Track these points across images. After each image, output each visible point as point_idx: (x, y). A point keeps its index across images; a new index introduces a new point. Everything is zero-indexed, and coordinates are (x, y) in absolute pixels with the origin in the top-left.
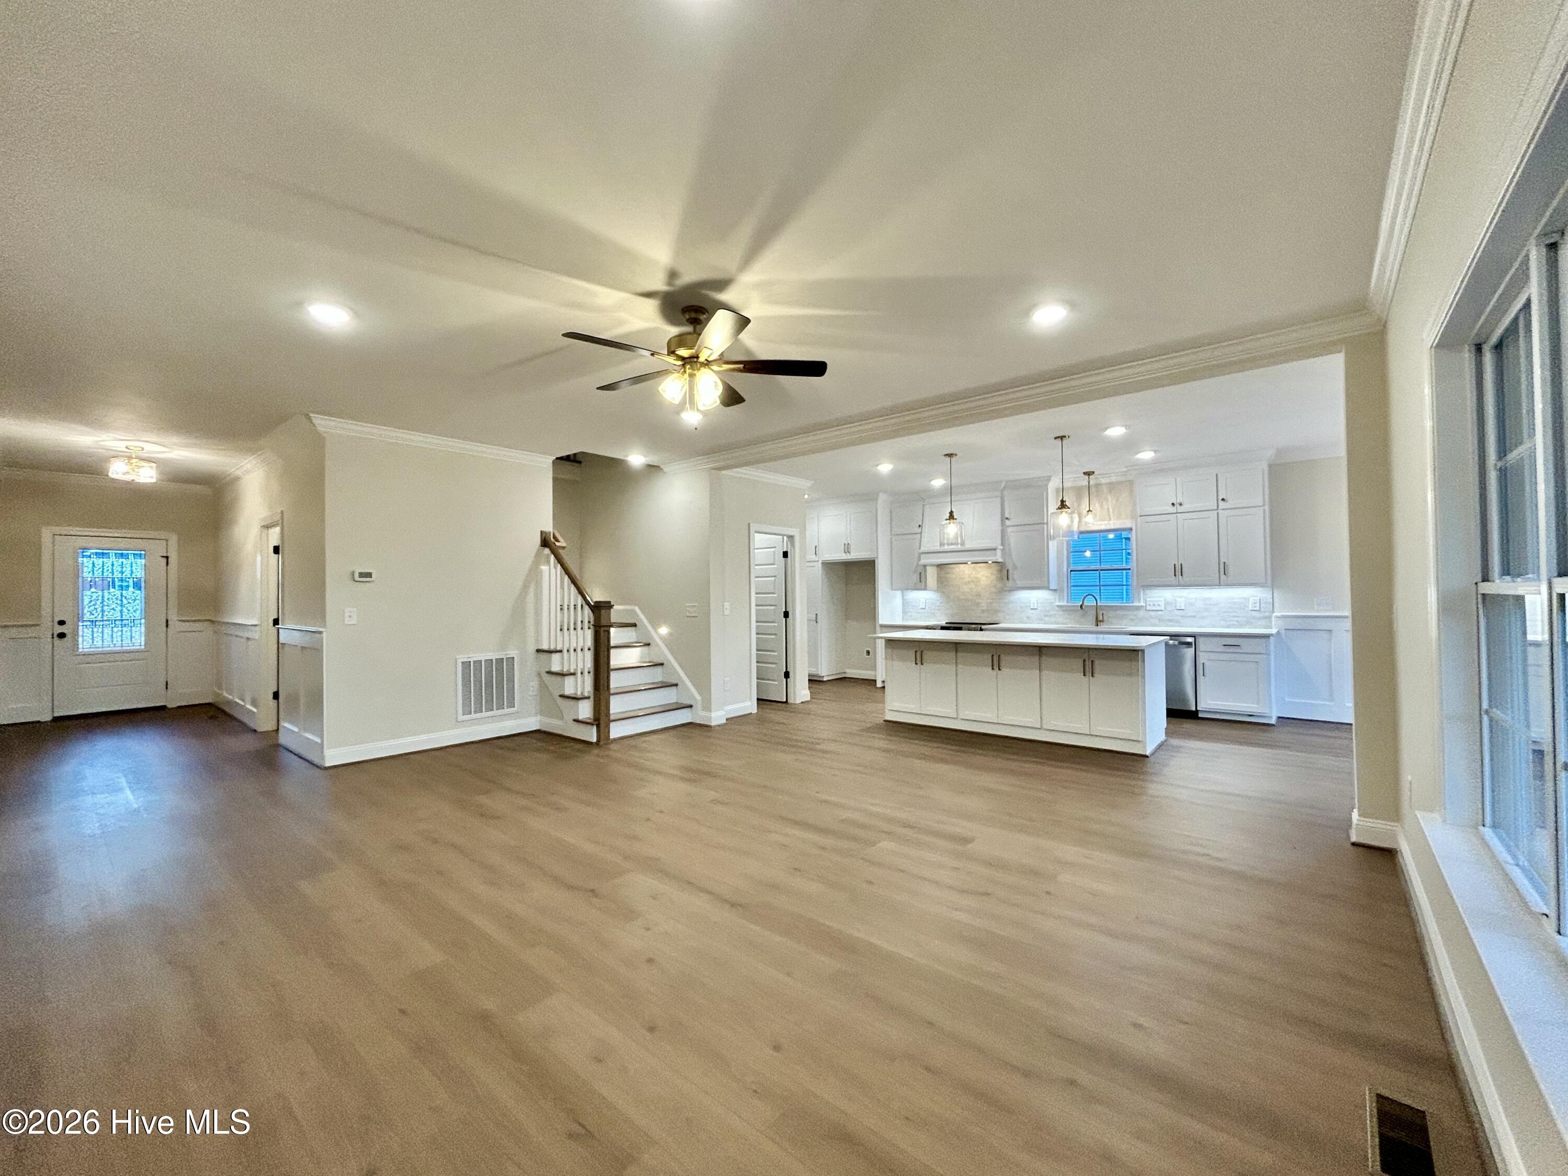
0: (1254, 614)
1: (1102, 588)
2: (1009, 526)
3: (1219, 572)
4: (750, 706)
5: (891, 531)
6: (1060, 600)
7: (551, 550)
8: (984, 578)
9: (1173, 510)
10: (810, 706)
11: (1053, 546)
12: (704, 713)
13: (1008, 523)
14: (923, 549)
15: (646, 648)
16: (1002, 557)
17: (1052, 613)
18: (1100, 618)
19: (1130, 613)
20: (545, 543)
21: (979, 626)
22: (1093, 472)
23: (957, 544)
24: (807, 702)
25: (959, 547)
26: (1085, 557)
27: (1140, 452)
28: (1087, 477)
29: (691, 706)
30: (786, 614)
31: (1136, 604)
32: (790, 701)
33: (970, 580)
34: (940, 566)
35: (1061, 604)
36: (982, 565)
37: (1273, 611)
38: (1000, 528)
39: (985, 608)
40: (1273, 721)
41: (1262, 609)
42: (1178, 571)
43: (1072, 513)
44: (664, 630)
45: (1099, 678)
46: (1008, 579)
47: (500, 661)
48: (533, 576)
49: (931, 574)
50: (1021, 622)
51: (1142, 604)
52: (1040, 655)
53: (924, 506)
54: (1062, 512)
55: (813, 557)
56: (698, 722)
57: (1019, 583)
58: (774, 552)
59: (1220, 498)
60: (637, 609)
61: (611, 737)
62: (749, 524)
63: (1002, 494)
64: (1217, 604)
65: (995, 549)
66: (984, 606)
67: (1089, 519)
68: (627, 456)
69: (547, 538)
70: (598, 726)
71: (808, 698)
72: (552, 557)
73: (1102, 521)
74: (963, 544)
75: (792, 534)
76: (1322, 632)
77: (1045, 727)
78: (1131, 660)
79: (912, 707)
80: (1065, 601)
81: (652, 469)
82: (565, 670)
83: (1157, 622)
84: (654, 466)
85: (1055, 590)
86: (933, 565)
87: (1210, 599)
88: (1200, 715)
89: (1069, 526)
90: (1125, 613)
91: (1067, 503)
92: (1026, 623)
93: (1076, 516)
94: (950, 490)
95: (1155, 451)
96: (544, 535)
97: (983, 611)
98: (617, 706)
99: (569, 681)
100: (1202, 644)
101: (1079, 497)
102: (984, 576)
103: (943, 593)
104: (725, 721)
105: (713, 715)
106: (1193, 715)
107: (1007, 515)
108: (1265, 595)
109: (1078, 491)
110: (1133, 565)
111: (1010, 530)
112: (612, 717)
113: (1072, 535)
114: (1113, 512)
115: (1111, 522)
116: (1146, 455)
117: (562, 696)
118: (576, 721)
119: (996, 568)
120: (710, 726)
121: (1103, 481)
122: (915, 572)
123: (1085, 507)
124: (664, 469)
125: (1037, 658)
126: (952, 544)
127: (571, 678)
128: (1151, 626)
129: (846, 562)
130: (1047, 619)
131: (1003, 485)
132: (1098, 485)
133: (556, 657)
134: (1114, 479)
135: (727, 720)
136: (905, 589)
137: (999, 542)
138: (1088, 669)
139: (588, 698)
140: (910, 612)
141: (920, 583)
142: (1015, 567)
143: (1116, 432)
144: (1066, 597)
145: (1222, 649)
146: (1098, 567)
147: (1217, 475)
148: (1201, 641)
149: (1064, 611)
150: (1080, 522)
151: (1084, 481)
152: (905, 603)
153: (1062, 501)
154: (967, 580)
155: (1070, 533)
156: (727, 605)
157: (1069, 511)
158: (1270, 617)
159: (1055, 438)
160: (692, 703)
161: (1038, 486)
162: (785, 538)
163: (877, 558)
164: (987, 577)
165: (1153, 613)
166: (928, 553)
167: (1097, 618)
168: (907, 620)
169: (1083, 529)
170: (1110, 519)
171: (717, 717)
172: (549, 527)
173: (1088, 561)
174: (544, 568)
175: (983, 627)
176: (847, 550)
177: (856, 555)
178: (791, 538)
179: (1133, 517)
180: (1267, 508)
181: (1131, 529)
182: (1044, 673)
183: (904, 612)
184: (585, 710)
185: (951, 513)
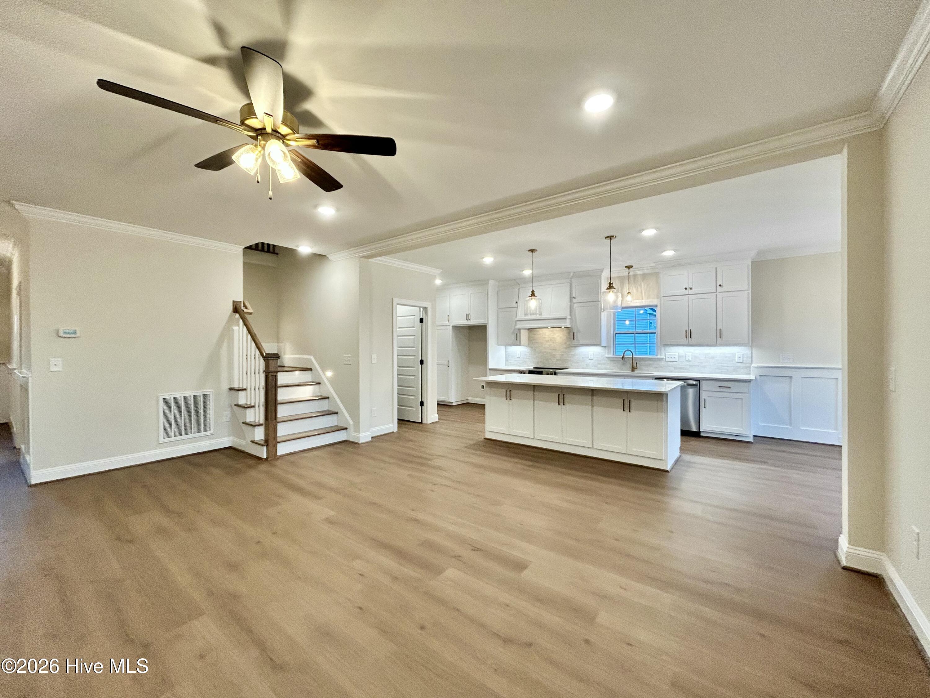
0: (739, 364)
1: (636, 345)
2: (575, 303)
3: (716, 336)
4: (393, 427)
5: (498, 306)
6: (608, 354)
7: (240, 315)
8: (558, 338)
9: (686, 292)
10: (438, 426)
11: (604, 316)
12: (354, 434)
13: (574, 301)
14: (518, 318)
15: (317, 386)
16: (570, 324)
17: (603, 362)
18: (635, 365)
19: (655, 363)
20: (236, 310)
21: (554, 370)
22: (632, 266)
23: (536, 314)
24: (436, 422)
25: (538, 317)
26: (625, 325)
27: (664, 251)
28: (627, 270)
29: (346, 429)
30: (422, 362)
31: (659, 357)
32: (423, 422)
33: (549, 339)
34: (530, 330)
35: (609, 356)
36: (558, 329)
37: (752, 363)
38: (569, 304)
39: (559, 358)
40: (751, 440)
41: (744, 361)
42: (689, 334)
43: (618, 292)
44: (329, 374)
45: (634, 413)
46: (574, 339)
47: (197, 397)
48: (226, 333)
49: (524, 335)
50: (583, 368)
51: (663, 357)
52: (592, 395)
53: (519, 289)
54: (610, 291)
55: (447, 323)
56: (351, 440)
57: (581, 342)
58: (414, 318)
59: (718, 284)
60: (312, 358)
61: (278, 454)
62: (392, 299)
63: (571, 281)
64: (713, 358)
65: (565, 319)
66: (558, 357)
67: (629, 298)
68: (297, 246)
69: (238, 306)
70: (267, 446)
71: (437, 420)
72: (241, 321)
73: (637, 300)
74: (540, 314)
75: (426, 306)
76: (786, 378)
77: (595, 447)
78: (658, 401)
79: (504, 430)
80: (612, 354)
81: (319, 257)
82: (249, 403)
83: (673, 369)
84: (322, 255)
85: (605, 347)
86: (525, 329)
87: (709, 354)
88: (702, 434)
89: (615, 302)
90: (652, 362)
91: (614, 285)
92: (585, 368)
93: (620, 295)
94: (533, 278)
95: (675, 251)
96: (235, 304)
97: (557, 360)
98: (282, 430)
99: (249, 412)
100: (704, 386)
101: (622, 283)
102: (559, 336)
103: (532, 347)
104: (370, 439)
105: (362, 435)
106: (697, 435)
107: (574, 295)
108: (746, 352)
109: (621, 279)
110: (658, 330)
111: (576, 305)
112: (279, 440)
113: (617, 309)
114: (645, 294)
115: (643, 301)
116: (669, 253)
117: (245, 423)
118: (253, 442)
119: (566, 331)
120: (358, 444)
121: (639, 272)
122: (513, 333)
123: (626, 290)
124: (329, 257)
125: (590, 397)
126: (533, 314)
127: (252, 409)
128: (669, 372)
129: (469, 326)
130: (599, 366)
131: (571, 275)
132: (635, 276)
133: (242, 394)
134: (646, 271)
135: (372, 438)
136: (507, 345)
137: (569, 313)
138: (627, 407)
139: (262, 425)
140: (510, 360)
141: (517, 341)
142: (579, 331)
143: (649, 233)
144: (612, 352)
145: (719, 389)
146: (633, 331)
147: (716, 268)
148: (703, 384)
149: (611, 360)
150: (622, 300)
151: (625, 272)
152: (507, 355)
153: (610, 284)
154: (547, 339)
155: (615, 307)
156: (374, 356)
157: (615, 290)
158: (750, 367)
159: (606, 238)
160: (347, 427)
161: (595, 275)
162: (422, 309)
163: (488, 323)
164: (561, 337)
165: (669, 363)
166: (521, 321)
167: (633, 366)
168: (508, 366)
169: (624, 305)
170: (642, 299)
171: (364, 437)
172: (240, 298)
173: (629, 327)
174: (236, 328)
175: (557, 371)
176: (468, 317)
177: (474, 321)
178: (425, 309)
179: (658, 297)
180: (750, 291)
181: (657, 306)
182: (595, 408)
183: (507, 360)
184: (259, 434)
185: (533, 292)
